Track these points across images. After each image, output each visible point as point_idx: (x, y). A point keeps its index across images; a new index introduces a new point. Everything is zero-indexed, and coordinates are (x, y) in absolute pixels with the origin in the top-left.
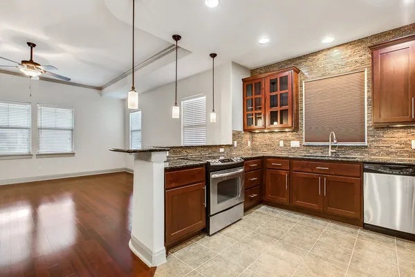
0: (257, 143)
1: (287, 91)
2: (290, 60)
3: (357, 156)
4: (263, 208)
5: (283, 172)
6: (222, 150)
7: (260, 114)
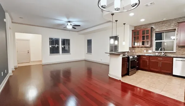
0: (136, 51)
1: (148, 35)
2: (149, 24)
3: (172, 55)
4: (139, 71)
5: (147, 60)
6: (126, 53)
7: (138, 42)
